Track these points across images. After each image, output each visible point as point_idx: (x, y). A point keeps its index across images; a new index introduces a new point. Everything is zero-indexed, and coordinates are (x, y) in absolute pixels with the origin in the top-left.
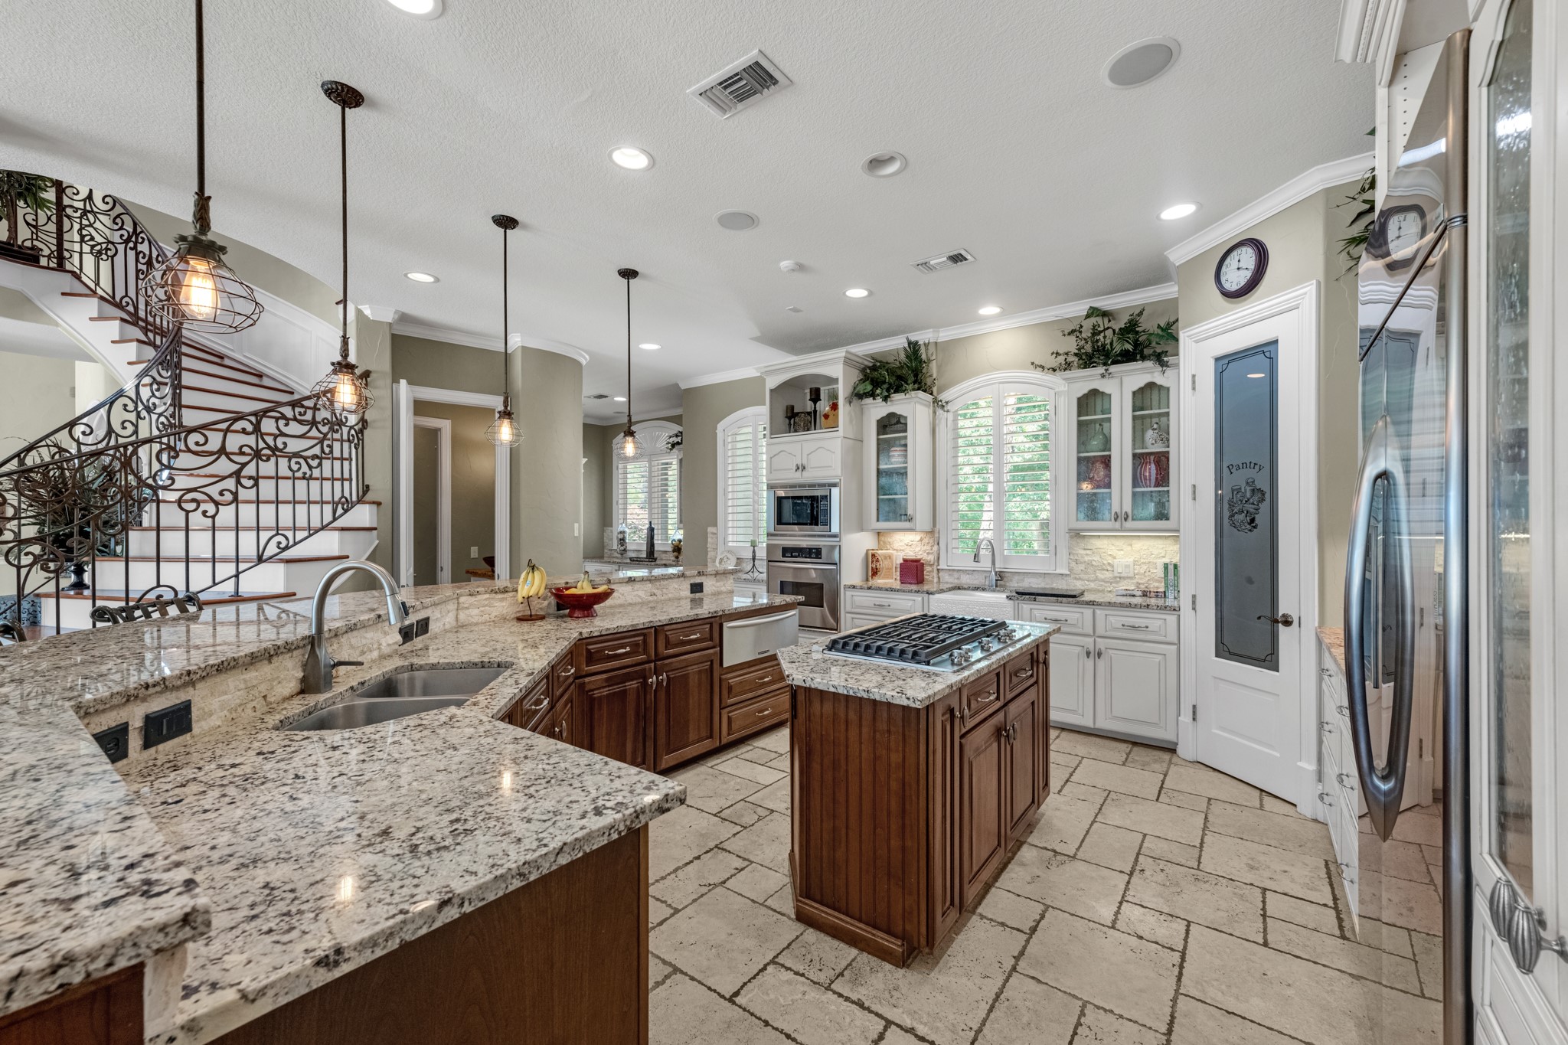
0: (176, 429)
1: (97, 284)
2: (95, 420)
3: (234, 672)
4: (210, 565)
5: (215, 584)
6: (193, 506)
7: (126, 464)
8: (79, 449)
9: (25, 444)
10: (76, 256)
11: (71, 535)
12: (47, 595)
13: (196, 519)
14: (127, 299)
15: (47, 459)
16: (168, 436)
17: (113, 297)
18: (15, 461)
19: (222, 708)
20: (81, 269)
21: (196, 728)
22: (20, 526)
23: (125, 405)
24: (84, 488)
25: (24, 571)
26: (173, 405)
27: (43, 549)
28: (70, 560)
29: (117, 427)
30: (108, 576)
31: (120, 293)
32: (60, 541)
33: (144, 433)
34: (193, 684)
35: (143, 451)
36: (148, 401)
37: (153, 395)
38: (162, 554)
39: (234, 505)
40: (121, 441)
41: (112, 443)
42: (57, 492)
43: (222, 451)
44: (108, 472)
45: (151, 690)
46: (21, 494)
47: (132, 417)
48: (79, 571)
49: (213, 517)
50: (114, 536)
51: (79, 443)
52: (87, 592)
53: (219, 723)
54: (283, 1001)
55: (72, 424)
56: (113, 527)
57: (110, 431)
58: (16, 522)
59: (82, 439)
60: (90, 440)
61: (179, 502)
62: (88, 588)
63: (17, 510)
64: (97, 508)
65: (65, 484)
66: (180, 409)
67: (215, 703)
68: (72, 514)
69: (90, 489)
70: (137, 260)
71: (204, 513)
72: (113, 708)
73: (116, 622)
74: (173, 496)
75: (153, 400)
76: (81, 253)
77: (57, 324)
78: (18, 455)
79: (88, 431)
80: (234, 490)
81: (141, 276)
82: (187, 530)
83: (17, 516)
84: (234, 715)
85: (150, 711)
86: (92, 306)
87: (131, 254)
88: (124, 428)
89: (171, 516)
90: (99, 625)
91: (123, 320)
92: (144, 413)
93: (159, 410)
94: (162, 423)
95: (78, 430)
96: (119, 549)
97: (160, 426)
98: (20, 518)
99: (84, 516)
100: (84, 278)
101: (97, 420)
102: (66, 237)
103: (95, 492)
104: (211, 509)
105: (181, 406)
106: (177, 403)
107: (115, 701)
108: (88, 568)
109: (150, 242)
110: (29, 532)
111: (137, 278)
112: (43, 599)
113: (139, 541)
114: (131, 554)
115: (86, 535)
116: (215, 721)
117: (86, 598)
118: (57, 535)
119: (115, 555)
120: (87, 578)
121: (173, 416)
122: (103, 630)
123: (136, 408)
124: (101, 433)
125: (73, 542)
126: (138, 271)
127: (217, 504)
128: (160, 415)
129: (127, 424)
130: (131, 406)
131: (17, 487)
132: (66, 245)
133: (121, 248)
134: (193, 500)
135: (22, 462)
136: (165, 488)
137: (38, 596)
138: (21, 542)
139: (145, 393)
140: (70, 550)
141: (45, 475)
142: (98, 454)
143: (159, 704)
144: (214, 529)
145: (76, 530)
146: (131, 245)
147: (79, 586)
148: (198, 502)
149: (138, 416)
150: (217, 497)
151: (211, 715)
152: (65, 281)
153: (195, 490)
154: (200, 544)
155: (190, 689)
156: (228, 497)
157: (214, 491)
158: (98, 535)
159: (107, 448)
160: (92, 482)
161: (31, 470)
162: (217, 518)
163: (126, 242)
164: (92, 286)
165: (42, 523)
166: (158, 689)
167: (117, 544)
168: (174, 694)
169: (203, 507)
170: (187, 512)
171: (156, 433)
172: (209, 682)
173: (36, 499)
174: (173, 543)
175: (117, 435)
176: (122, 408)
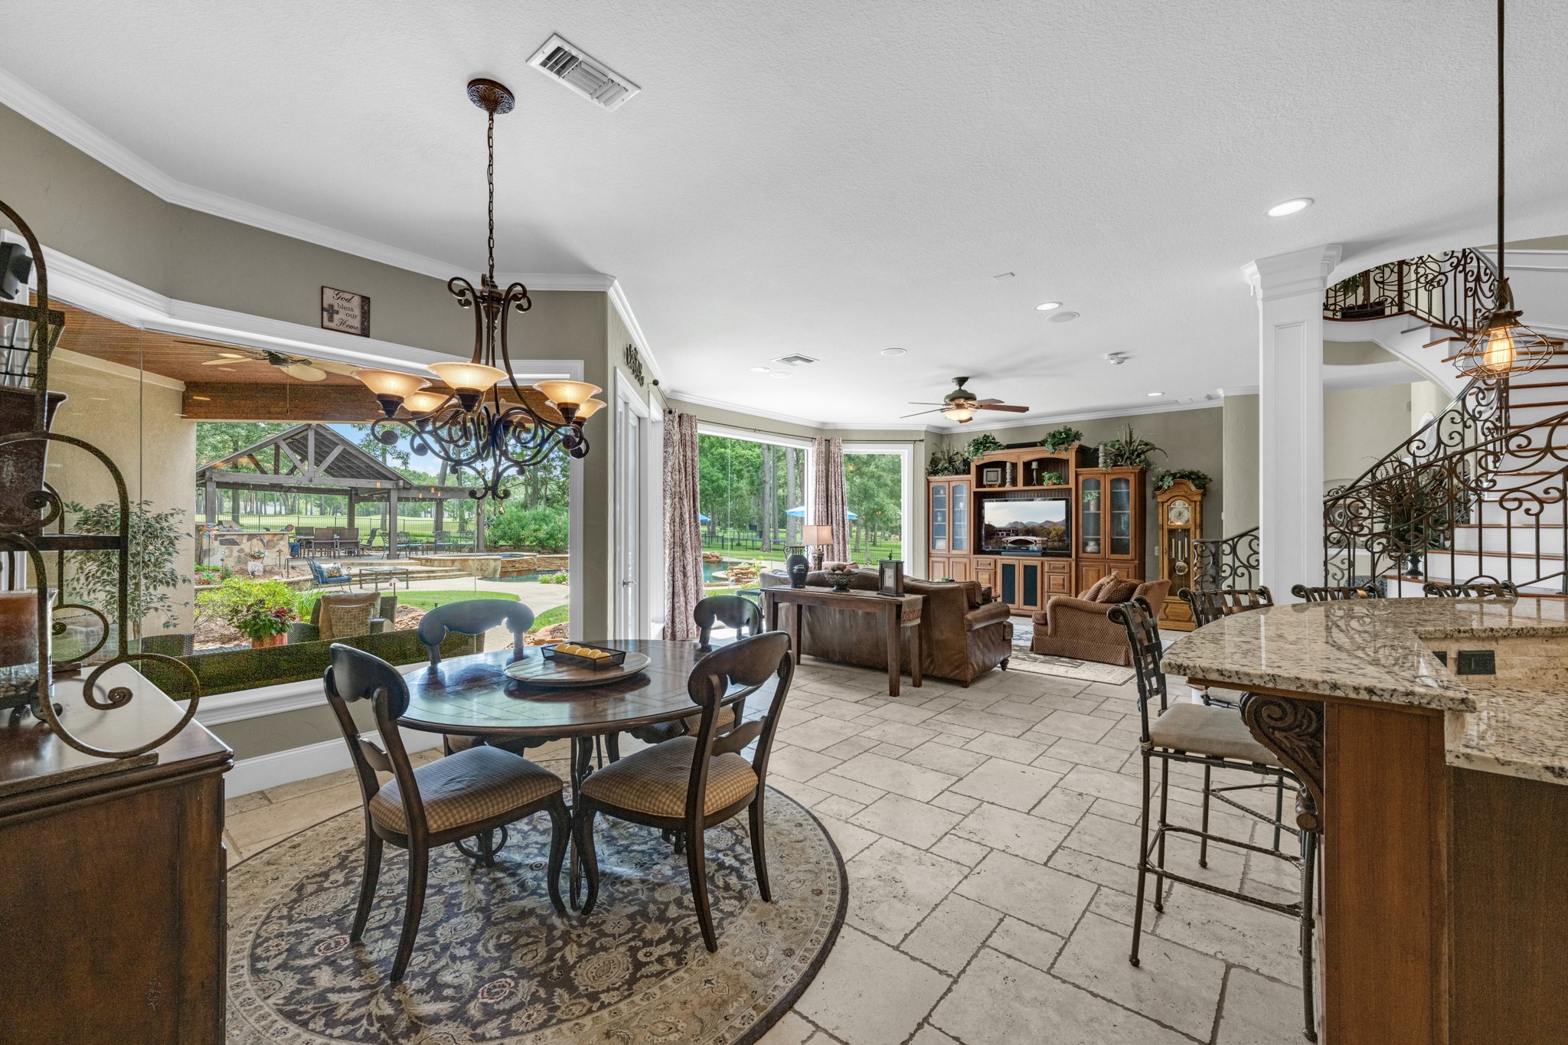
0: (1504, 431)
1: (1430, 313)
2: (1424, 436)
3: (1533, 639)
4: (1534, 561)
5: (1539, 579)
6: (1516, 504)
7: (1452, 471)
8: (1415, 462)
9: (1376, 462)
10: (1413, 293)
11: (1408, 530)
12: (1392, 578)
13: (1518, 517)
14: (1457, 319)
15: (1391, 473)
16: (1494, 441)
17: (1444, 321)
18: (1370, 476)
19: (1523, 665)
20: (1417, 307)
21: (1499, 673)
22: (1372, 523)
23: (1453, 419)
24: (1419, 493)
25: (1377, 556)
26: (1500, 408)
27: (1388, 542)
28: (1408, 551)
29: (1445, 439)
30: (1438, 566)
31: (1450, 314)
32: (1401, 536)
33: (1469, 443)
34: (1496, 639)
35: (1470, 458)
36: (1474, 410)
37: (1479, 404)
38: (1484, 549)
39: (1561, 503)
40: (1450, 451)
41: (1441, 455)
42: (1398, 498)
43: (1548, 449)
44: (1438, 479)
45: (1462, 635)
46: (1374, 499)
47: (1459, 427)
48: (1415, 562)
49: (1537, 515)
50: (1443, 531)
51: (1414, 456)
52: (1421, 578)
53: (1519, 676)
54: (1521, 775)
55: (1409, 442)
56: (1442, 524)
57: (1440, 442)
58: (1370, 521)
59: (1418, 453)
60: (1424, 452)
61: (1501, 502)
62: (1421, 574)
63: (1371, 512)
64: (1429, 509)
65: (1404, 490)
66: (1507, 411)
67: (1516, 660)
68: (1409, 514)
69: (1423, 493)
70: (1466, 280)
71: (1527, 511)
72: (1436, 639)
73: (1441, 595)
74: (1497, 496)
75: (1479, 408)
76: (1416, 290)
77: (1397, 359)
78: (1371, 471)
79: (1421, 445)
80: (1561, 487)
81: (1470, 294)
82: (1509, 527)
83: (1371, 516)
84: (1535, 675)
85: (1462, 649)
86: (1426, 335)
87: (1461, 277)
88: (1452, 438)
89: (1493, 514)
90: (1429, 596)
91: (1452, 339)
92: (1470, 422)
93: (1484, 417)
94: (1488, 428)
95: (1414, 446)
96: (1448, 544)
97: (1486, 431)
98: (1373, 518)
99: (1418, 516)
100: (1419, 313)
101: (1430, 437)
102: (1405, 280)
103: (1427, 495)
104: (1535, 507)
105: (1508, 408)
106: (1504, 405)
107: (1438, 635)
108: (1422, 559)
109: (1478, 259)
110: (1379, 528)
111: (1466, 296)
112: (1388, 580)
113: (1463, 537)
114: (1457, 548)
115: (1420, 531)
116: (1516, 673)
117: (1420, 582)
118: (1398, 529)
119: (1444, 548)
120: (1421, 567)
121: (1499, 419)
122: (1432, 599)
123: (1462, 419)
124: (1432, 443)
125: (1410, 536)
126: (1466, 290)
127: (1541, 502)
128: (1486, 421)
129: (1455, 435)
130: (1458, 419)
131: (1371, 494)
132: (1405, 287)
133: (1451, 275)
134: (1515, 499)
135: (1374, 477)
136: (1488, 490)
137: (1385, 577)
138: (1374, 535)
139: (1471, 403)
140: (1408, 542)
141: (1390, 485)
142: (1429, 465)
143: (1469, 646)
144: (1538, 527)
145: (1412, 526)
146: (1461, 268)
147: (1415, 573)
148: (1520, 501)
149: (1465, 426)
150: (1541, 495)
151: (1512, 668)
152: (1405, 321)
153: (1517, 490)
154: (1524, 541)
155: (1494, 644)
156: (1555, 494)
157: (1538, 490)
158: (1430, 531)
159: (1436, 460)
160: (1425, 486)
161: (1381, 483)
162: (1541, 516)
163: (1456, 268)
164: (1426, 316)
165: (1387, 522)
166: (1467, 635)
167: (1446, 539)
168: (1480, 643)
169: (1526, 505)
170: (1509, 511)
171: (1481, 439)
172: (1511, 642)
173: (1384, 504)
174: (1495, 540)
175: (1446, 445)
176: (1449, 421)
